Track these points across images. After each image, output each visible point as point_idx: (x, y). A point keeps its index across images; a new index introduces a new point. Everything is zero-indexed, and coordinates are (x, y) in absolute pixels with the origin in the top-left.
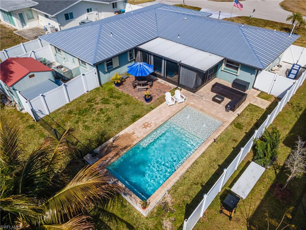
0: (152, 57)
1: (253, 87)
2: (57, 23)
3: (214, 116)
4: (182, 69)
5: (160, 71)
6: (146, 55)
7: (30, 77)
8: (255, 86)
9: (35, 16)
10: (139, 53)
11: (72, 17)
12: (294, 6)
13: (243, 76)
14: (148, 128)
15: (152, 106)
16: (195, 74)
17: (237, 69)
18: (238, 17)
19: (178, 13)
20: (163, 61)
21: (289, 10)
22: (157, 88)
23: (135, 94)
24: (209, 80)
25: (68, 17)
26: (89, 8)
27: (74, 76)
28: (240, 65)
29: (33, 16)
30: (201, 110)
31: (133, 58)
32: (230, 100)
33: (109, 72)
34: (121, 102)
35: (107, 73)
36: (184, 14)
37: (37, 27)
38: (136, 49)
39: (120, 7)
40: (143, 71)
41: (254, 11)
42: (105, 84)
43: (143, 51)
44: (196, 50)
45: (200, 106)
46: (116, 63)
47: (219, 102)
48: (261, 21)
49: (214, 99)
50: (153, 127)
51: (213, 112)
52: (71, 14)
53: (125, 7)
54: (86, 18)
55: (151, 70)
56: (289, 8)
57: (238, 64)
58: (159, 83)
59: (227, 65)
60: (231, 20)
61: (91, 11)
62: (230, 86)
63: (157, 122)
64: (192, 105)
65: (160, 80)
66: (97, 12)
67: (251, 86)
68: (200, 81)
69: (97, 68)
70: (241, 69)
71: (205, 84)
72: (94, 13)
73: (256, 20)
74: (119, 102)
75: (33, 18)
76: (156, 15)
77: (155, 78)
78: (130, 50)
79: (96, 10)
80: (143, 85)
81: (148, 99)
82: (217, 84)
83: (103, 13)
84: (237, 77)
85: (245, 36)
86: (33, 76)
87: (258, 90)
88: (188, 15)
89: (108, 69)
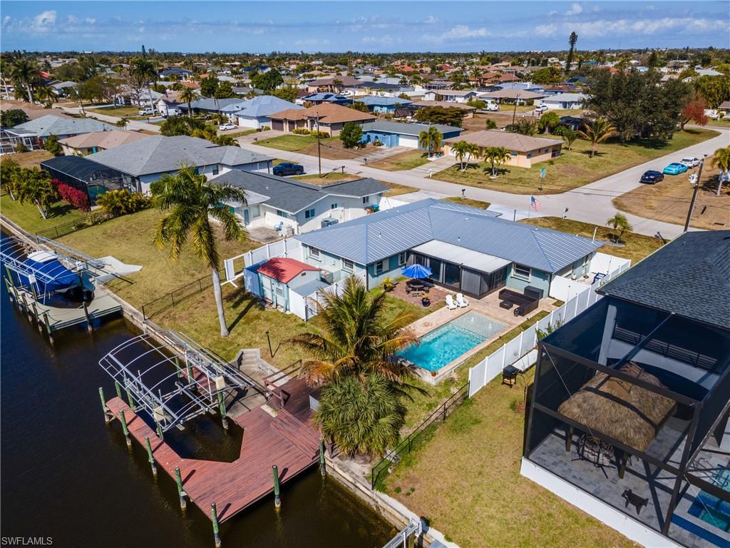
0: (428, 261)
1: (549, 296)
2: (296, 222)
3: (500, 320)
4: (464, 273)
5: (438, 278)
6: (420, 258)
7: (303, 275)
8: (550, 295)
9: (262, 213)
10: (412, 257)
11: (313, 215)
12: (635, 204)
13: (535, 282)
14: (429, 327)
15: (431, 309)
16: (479, 277)
17: (528, 274)
18: (545, 218)
19: (457, 212)
20: (442, 265)
21: (625, 209)
22: (435, 294)
23: (410, 299)
24: (496, 287)
25: (309, 214)
26: (334, 203)
27: (334, 280)
28: (531, 270)
29: (259, 212)
30: (487, 314)
31: (403, 262)
32: (518, 306)
33: (377, 276)
34: (394, 306)
35: (375, 276)
36: (464, 214)
37: (261, 226)
38: (409, 252)
39: (373, 202)
40: (420, 273)
41: (567, 210)
42: (373, 289)
43: (416, 254)
44: (480, 254)
45: (486, 311)
46: (386, 266)
47: (508, 308)
48: (578, 224)
49: (502, 305)
50: (435, 326)
51: (500, 316)
52: (313, 211)
53: (379, 202)
54: (329, 215)
55: (429, 273)
56: (625, 207)
57: (528, 269)
58: (436, 289)
59: (517, 271)
60: (535, 221)
61: (336, 207)
62: (522, 293)
63: (438, 323)
64: (476, 311)
65: (437, 287)
66: (342, 208)
67: (545, 294)
68: (486, 287)
69: (367, 270)
70: (532, 275)
71: (492, 291)
72: (339, 209)
73: (571, 222)
74: (392, 306)
75: (259, 215)
76: (429, 214)
77: (432, 285)
78: (402, 253)
79: (343, 205)
80: (420, 289)
81: (426, 303)
82: (504, 290)
83: (350, 209)
84: (529, 285)
85: (537, 240)
86: (305, 274)
87: (554, 298)
88: (470, 215)
89: (377, 272)
